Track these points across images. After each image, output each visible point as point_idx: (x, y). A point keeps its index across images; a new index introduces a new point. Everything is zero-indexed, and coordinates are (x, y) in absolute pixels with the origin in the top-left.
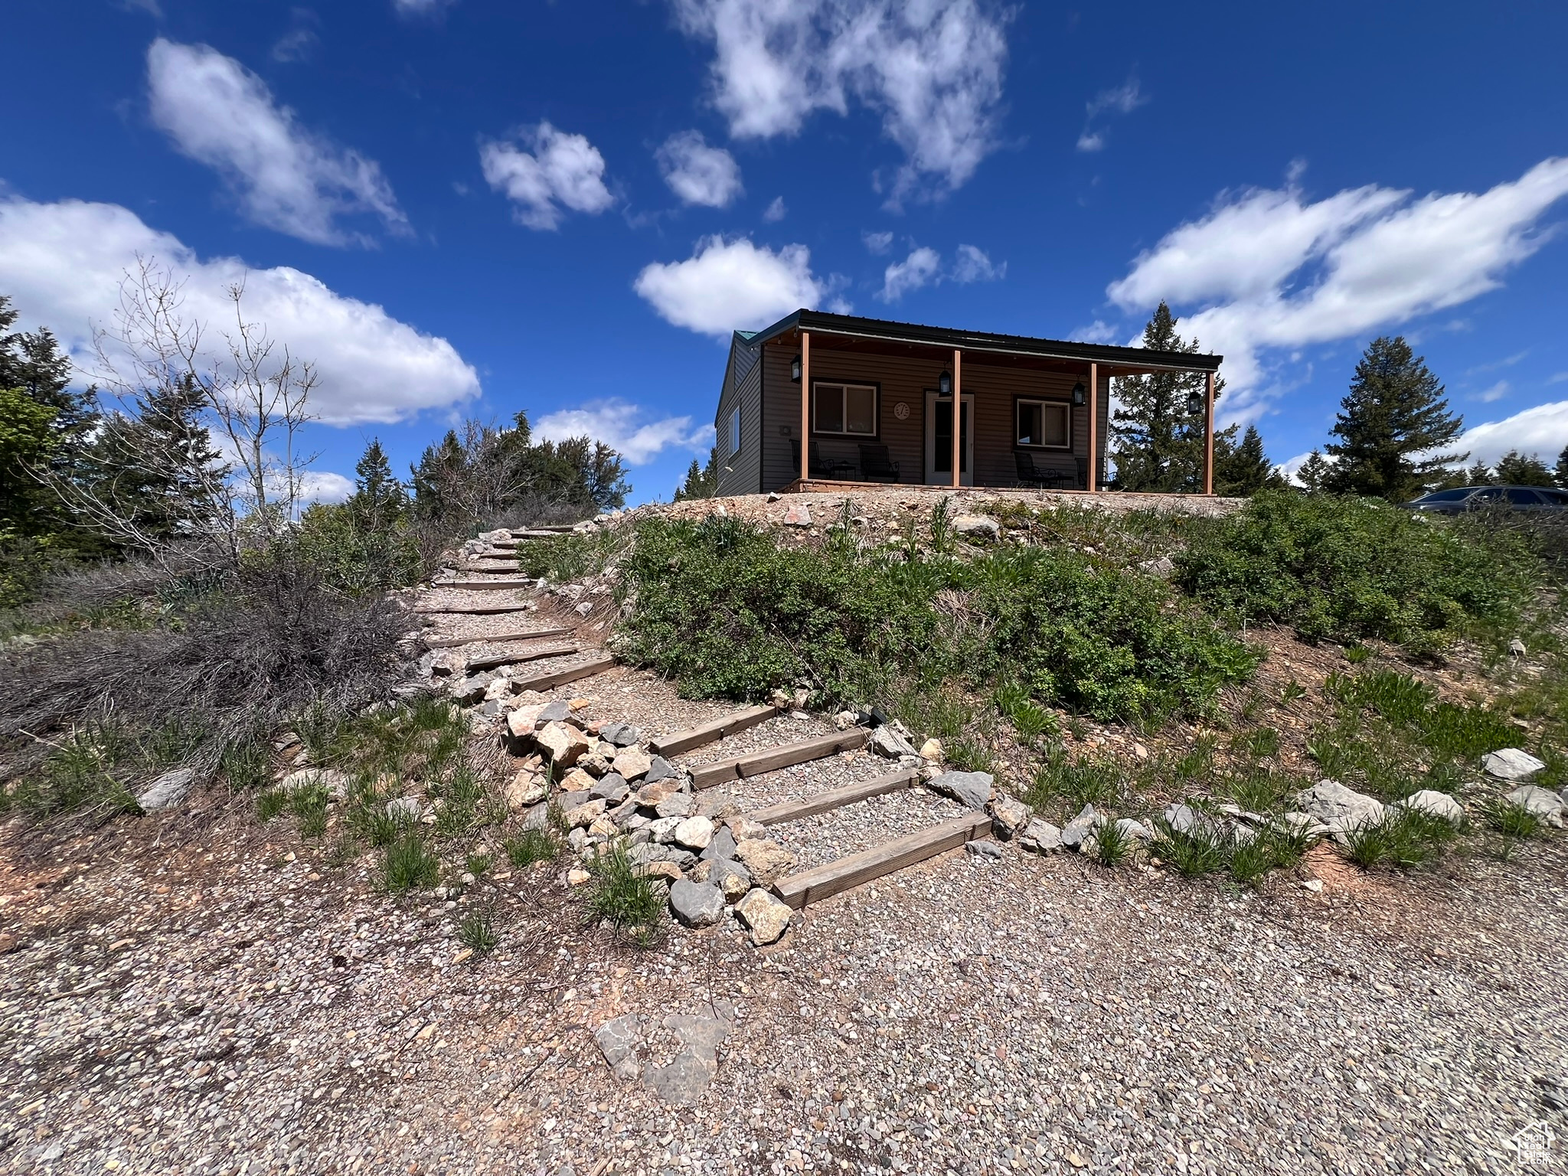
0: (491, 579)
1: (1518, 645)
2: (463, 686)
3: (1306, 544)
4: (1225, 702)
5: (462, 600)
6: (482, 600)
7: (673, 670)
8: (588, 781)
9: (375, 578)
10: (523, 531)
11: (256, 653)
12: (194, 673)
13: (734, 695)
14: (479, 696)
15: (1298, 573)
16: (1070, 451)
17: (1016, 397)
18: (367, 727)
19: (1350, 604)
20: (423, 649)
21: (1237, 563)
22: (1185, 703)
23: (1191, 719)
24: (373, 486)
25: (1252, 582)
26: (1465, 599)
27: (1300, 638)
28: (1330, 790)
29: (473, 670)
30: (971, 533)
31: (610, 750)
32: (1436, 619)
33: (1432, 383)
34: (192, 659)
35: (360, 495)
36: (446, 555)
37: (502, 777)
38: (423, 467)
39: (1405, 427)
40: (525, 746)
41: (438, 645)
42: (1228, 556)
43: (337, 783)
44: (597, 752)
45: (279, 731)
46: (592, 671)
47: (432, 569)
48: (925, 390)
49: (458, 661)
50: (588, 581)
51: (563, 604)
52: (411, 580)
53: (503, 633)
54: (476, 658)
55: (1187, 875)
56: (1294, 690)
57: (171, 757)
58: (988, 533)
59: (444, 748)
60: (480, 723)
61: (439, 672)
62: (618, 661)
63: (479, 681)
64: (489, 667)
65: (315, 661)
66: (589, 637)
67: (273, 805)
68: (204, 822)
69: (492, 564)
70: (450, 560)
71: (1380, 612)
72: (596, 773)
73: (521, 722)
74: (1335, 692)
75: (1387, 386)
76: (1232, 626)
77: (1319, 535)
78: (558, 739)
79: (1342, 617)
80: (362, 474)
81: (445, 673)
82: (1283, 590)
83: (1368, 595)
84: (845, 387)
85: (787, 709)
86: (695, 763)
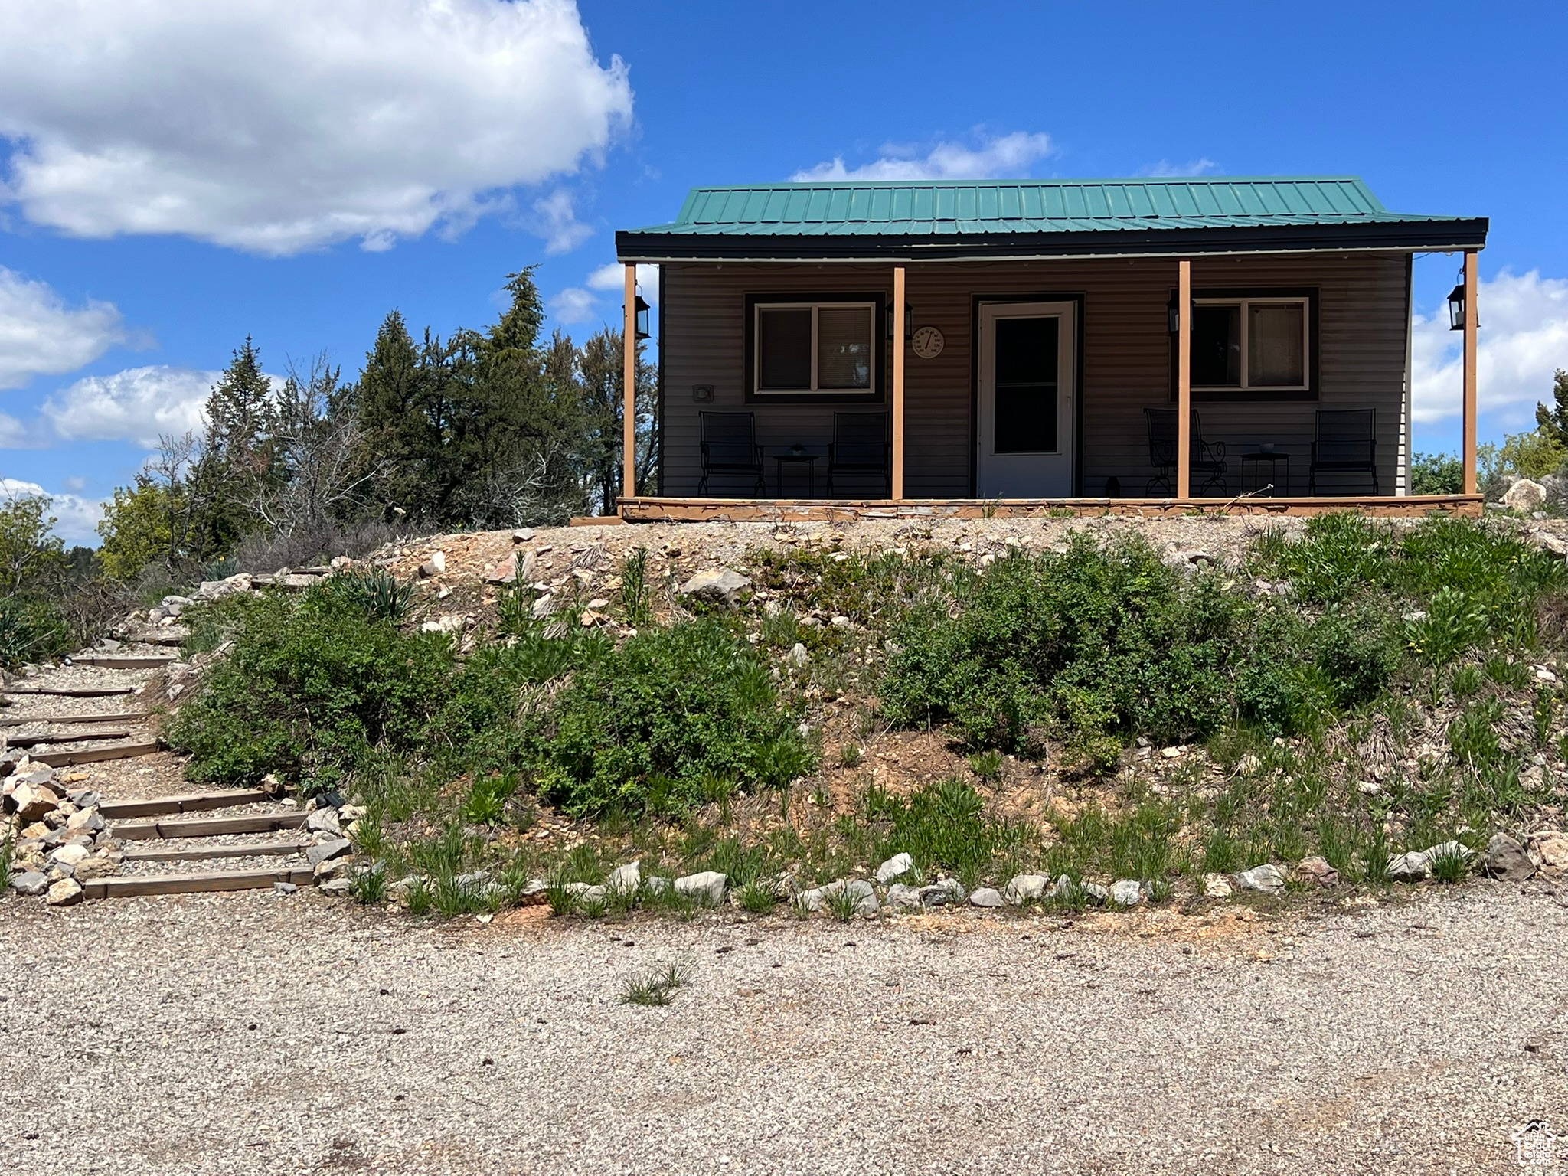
7: (210, 752)
8: (45, 832)
10: (275, 577)
13: (232, 779)
29: (12, 745)
31: (70, 809)
44: (62, 810)
46: (122, 754)
48: (977, 298)
62: (162, 747)
63: (14, 754)
72: (51, 825)
73: (10, 784)
78: (25, 797)
84: (815, 307)
85: (279, 794)
86: (128, 823)
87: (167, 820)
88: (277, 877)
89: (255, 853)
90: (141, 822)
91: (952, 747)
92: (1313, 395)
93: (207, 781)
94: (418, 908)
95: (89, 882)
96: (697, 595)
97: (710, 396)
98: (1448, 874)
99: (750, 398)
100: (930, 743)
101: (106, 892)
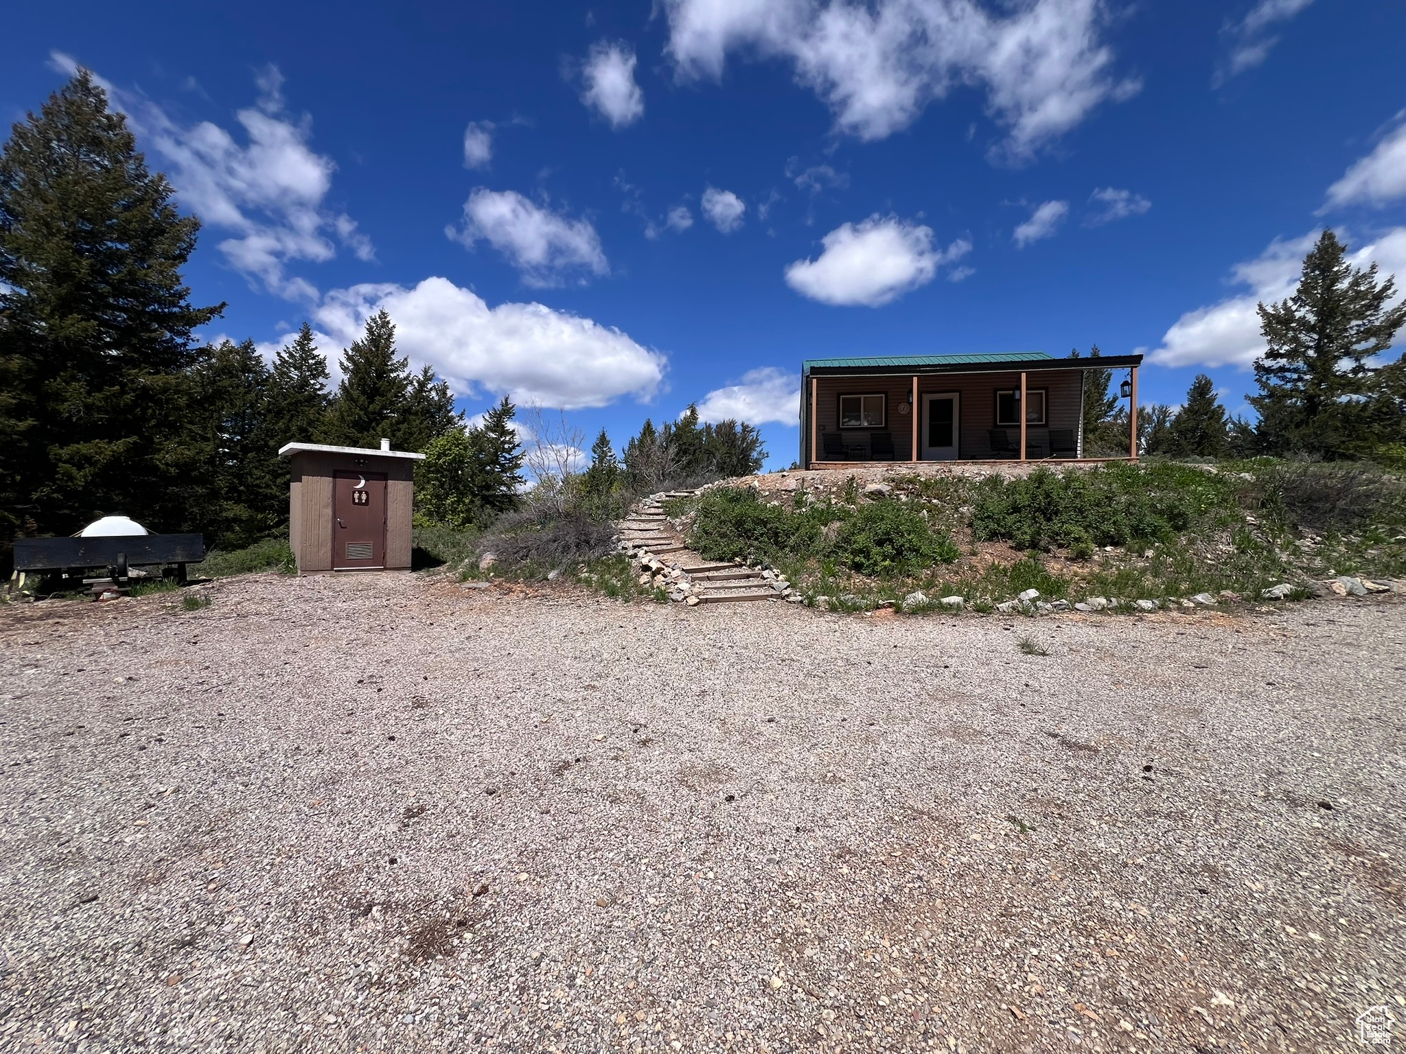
0: (651, 517)
2: (631, 552)
5: (635, 526)
6: (643, 526)
7: (705, 550)
8: (663, 579)
9: (604, 516)
10: (672, 493)
11: (571, 540)
12: (555, 545)
13: (721, 560)
14: (635, 556)
17: (997, 390)
18: (603, 562)
20: (619, 540)
24: (601, 461)
29: (635, 547)
30: (870, 493)
31: (670, 570)
34: (555, 541)
35: (594, 466)
36: (633, 507)
37: (639, 576)
38: (629, 449)
40: (646, 568)
41: (624, 540)
43: (595, 577)
44: (666, 570)
45: (578, 564)
46: (675, 550)
47: (626, 513)
48: (922, 393)
49: (630, 544)
50: (683, 518)
51: (673, 526)
52: (617, 517)
53: (647, 536)
54: (636, 544)
57: (553, 567)
58: (880, 492)
59: (623, 569)
60: (634, 563)
61: (624, 548)
62: (686, 548)
63: (636, 550)
64: (639, 547)
65: (588, 542)
66: (678, 539)
67: (579, 580)
68: (563, 582)
69: (653, 511)
70: (634, 509)
72: (665, 576)
73: (645, 561)
78: (654, 565)
80: (595, 452)
81: (626, 549)
84: (862, 396)
85: (741, 565)
86: (695, 575)
87: (710, 574)
88: (767, 596)
89: (750, 587)
90: (700, 575)
91: (1011, 548)
92: (1046, 425)
93: (711, 560)
94: (833, 609)
95: (700, 597)
96: (872, 493)
97: (824, 428)
98: (1294, 597)
99: (839, 428)
100: (1002, 547)
101: (706, 601)
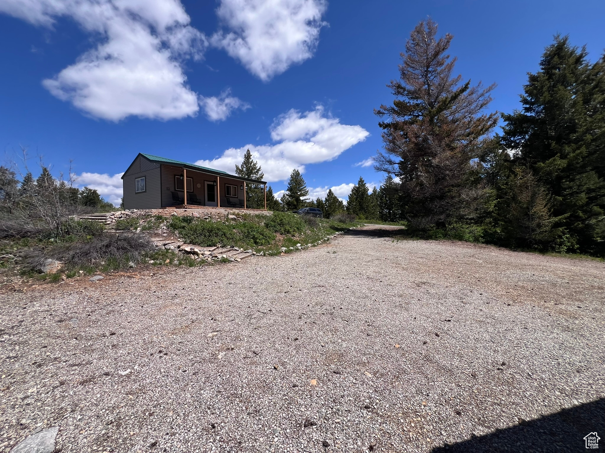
1: (302, 234)
3: (281, 221)
4: (273, 242)
15: (280, 225)
16: (237, 198)
17: (225, 184)
19: (286, 229)
21: (273, 223)
22: (269, 242)
23: (269, 244)
25: (275, 226)
26: (298, 228)
27: (281, 234)
28: (283, 248)
29: (164, 245)
30: (232, 219)
31: (203, 252)
32: (294, 231)
33: (304, 181)
39: (300, 191)
40: (190, 253)
42: (271, 222)
44: (201, 252)
48: (204, 181)
55: (271, 256)
56: (280, 240)
58: (235, 219)
63: (166, 246)
64: (167, 244)
71: (289, 230)
73: (187, 249)
74: (284, 240)
75: (296, 181)
76: (273, 233)
77: (282, 219)
78: (197, 250)
79: (285, 231)
82: (278, 227)
83: (288, 227)
97: (169, 189)
99: (175, 190)
